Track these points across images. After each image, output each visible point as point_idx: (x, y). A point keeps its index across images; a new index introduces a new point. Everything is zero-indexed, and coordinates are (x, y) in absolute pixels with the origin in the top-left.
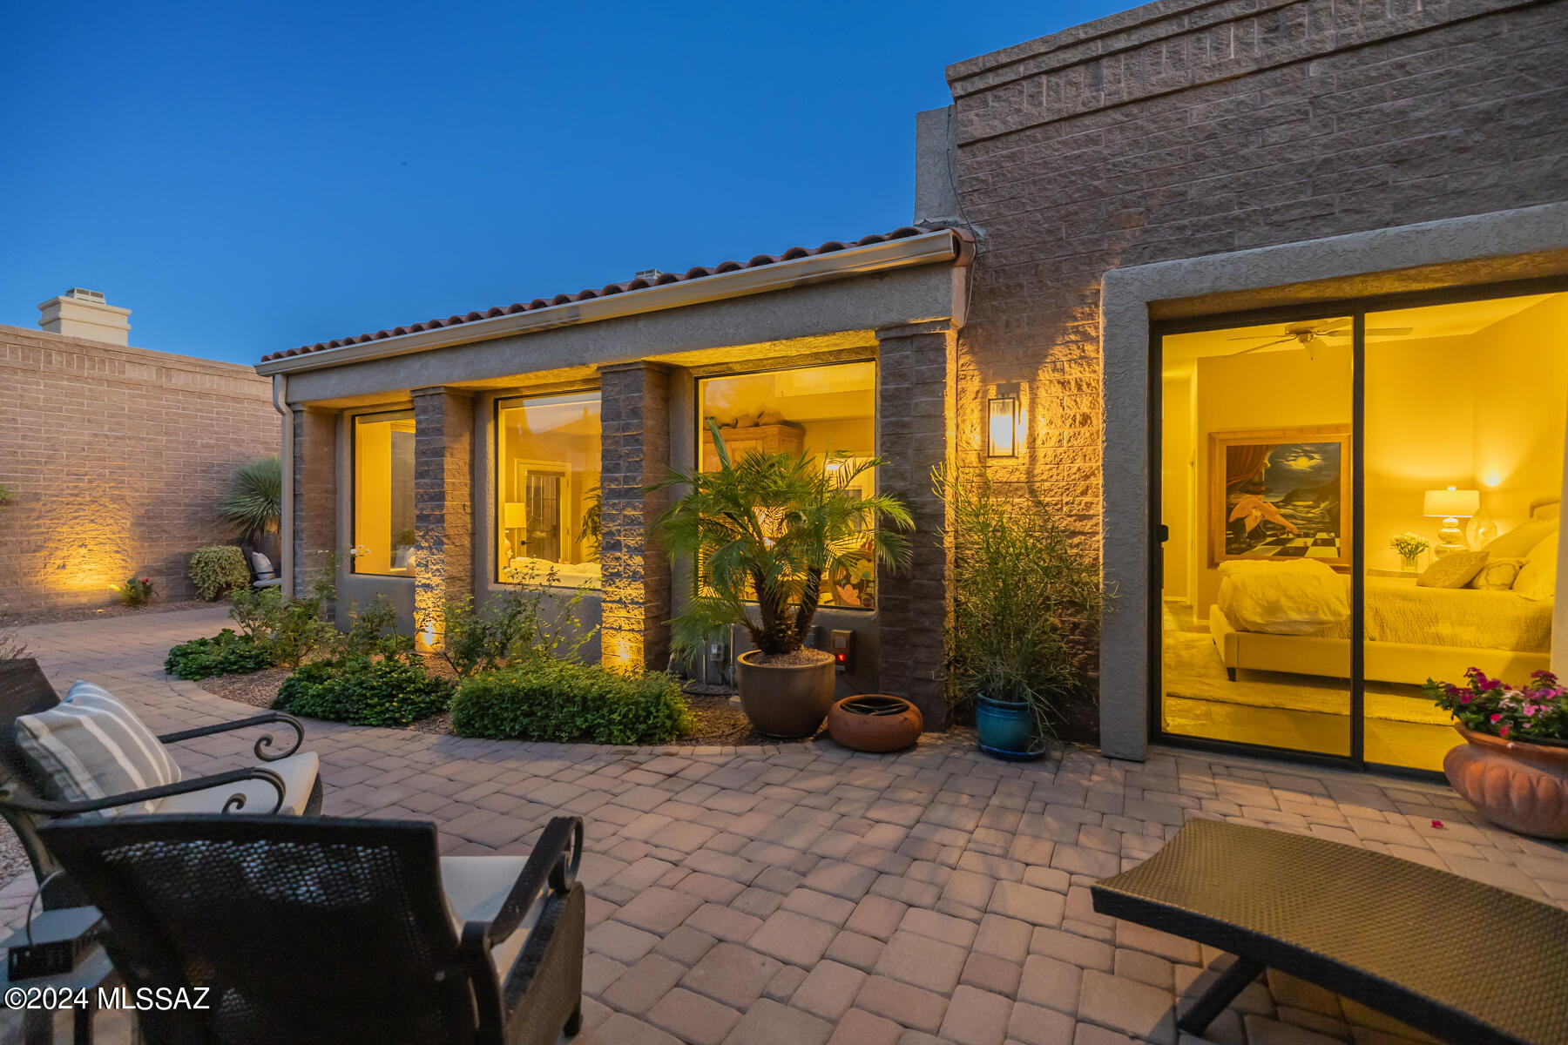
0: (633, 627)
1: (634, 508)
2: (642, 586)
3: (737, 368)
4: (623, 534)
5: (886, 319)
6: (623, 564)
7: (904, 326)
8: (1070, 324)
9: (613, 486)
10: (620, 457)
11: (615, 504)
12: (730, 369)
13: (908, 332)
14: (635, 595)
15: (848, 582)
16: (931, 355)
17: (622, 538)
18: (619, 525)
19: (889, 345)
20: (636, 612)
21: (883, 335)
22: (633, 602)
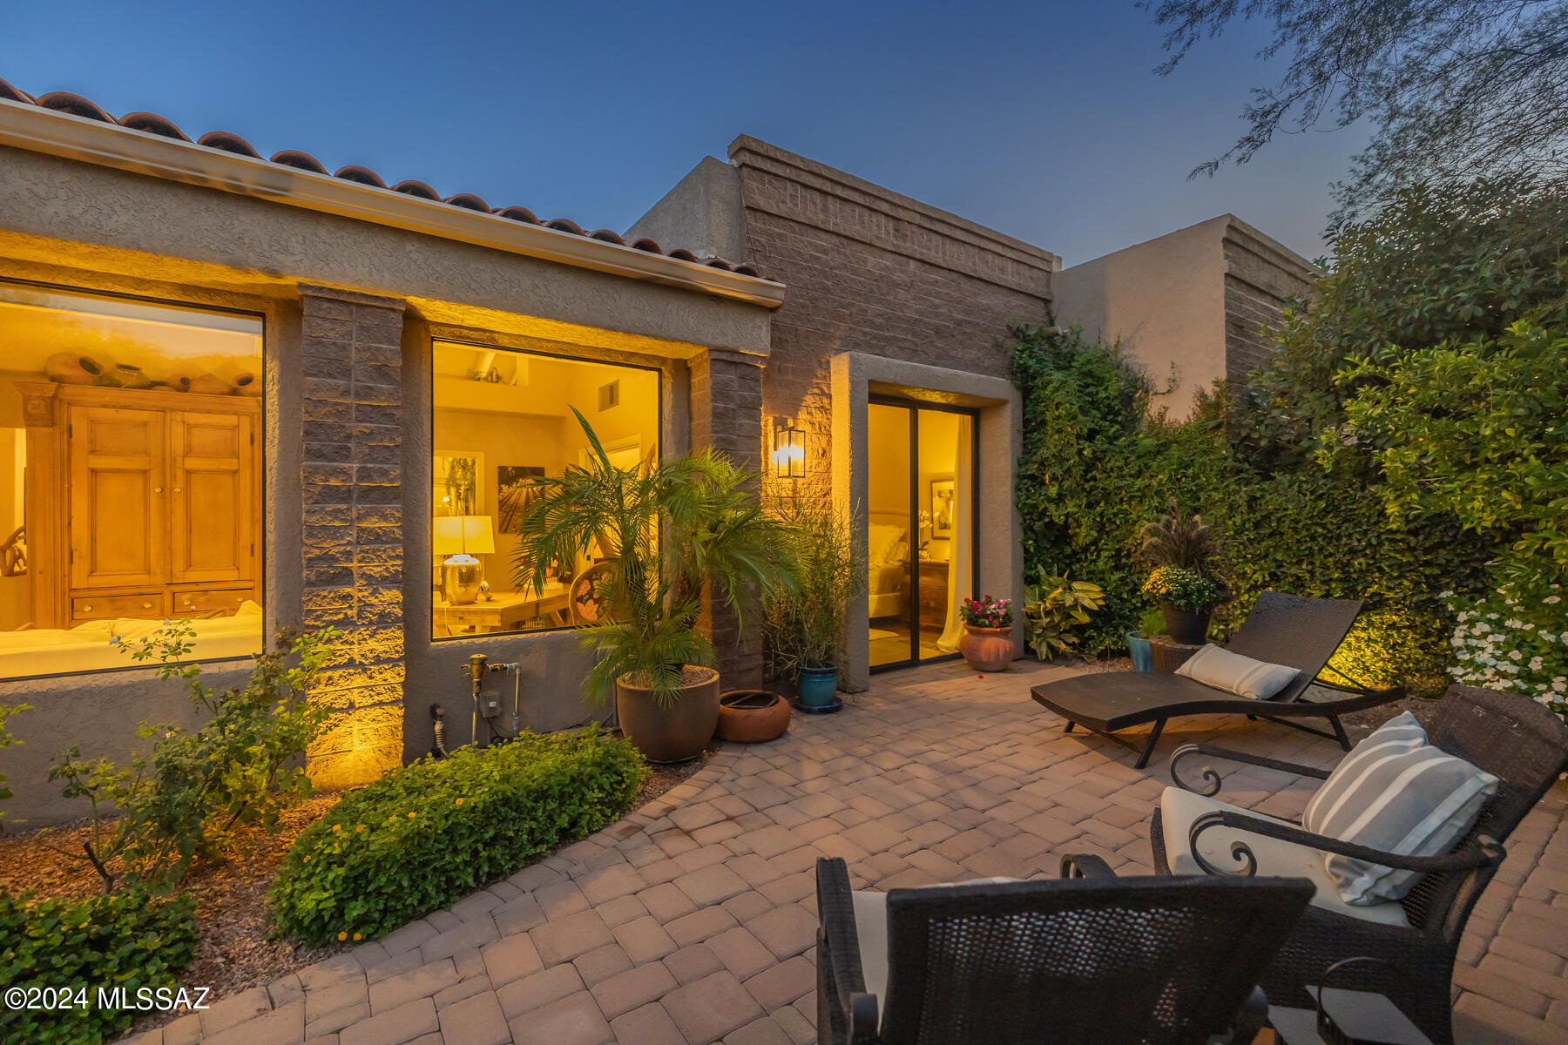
0: (381, 698)
1: (384, 517)
2: (399, 633)
3: (505, 341)
4: (356, 558)
5: (720, 342)
6: (355, 605)
7: (734, 352)
8: (815, 381)
9: (333, 482)
10: (349, 437)
11: (340, 511)
12: (493, 339)
13: (736, 359)
14: (381, 649)
15: (591, 597)
16: (752, 384)
17: (354, 565)
18: (349, 543)
19: (719, 366)
20: (388, 675)
21: (716, 355)
22: (378, 661)
